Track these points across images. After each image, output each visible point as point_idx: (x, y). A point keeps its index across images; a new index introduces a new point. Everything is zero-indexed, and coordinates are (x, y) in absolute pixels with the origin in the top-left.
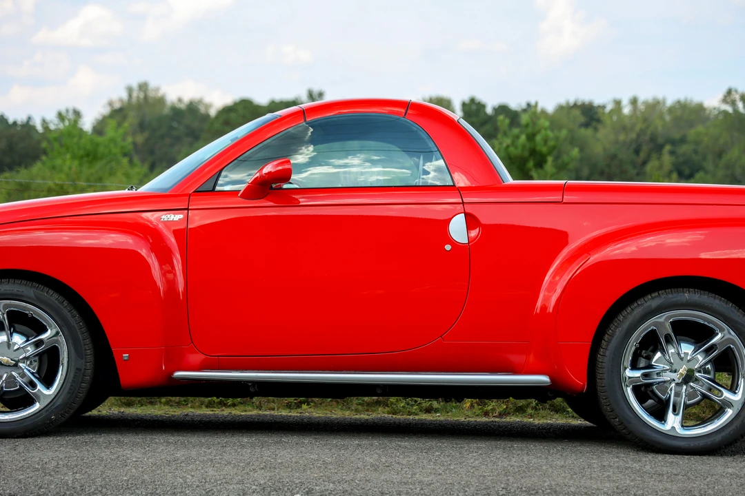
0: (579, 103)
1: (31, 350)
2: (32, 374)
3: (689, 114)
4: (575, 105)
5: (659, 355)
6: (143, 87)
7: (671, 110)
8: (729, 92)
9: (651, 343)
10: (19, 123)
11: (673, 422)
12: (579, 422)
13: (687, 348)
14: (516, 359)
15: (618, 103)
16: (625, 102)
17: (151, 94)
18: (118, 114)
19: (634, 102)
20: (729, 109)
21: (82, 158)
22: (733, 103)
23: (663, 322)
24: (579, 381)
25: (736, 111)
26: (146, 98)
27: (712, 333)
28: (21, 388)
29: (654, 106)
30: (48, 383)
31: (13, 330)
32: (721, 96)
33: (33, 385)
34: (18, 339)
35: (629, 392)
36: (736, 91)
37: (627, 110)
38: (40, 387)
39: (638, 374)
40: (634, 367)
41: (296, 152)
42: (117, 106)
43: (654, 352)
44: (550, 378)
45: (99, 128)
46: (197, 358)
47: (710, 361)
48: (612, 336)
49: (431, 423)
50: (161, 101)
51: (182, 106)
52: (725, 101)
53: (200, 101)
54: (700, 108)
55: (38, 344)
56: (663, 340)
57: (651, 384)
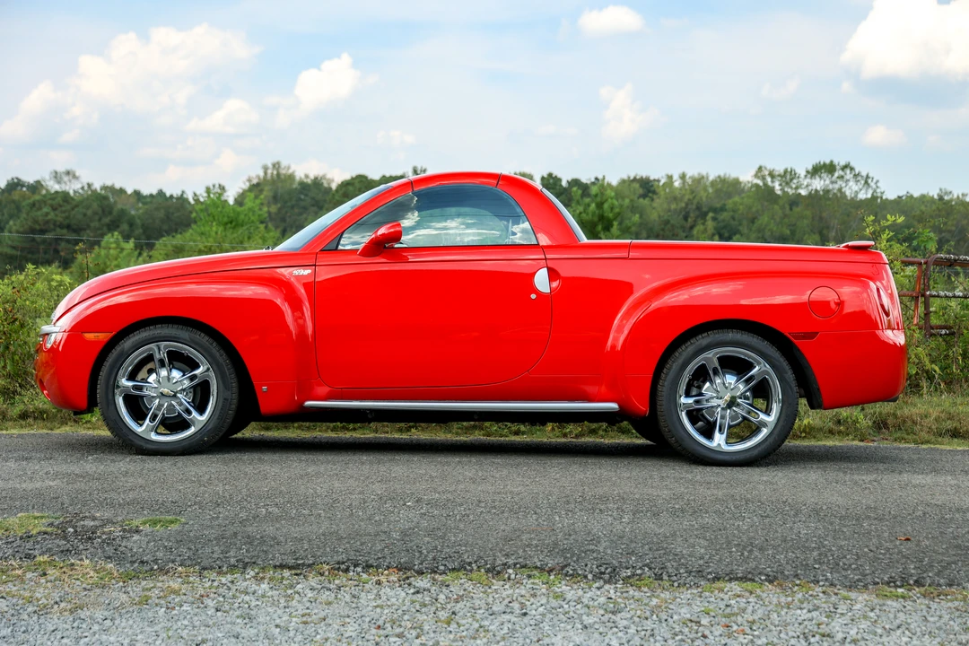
0: (638, 177)
1: (187, 383)
2: (188, 403)
3: (728, 187)
4: (635, 179)
5: (708, 384)
6: (276, 165)
7: (713, 183)
8: (760, 168)
9: (702, 375)
10: (175, 196)
11: (719, 440)
12: (642, 441)
13: (731, 379)
14: (591, 389)
15: (670, 177)
16: (676, 177)
17: (283, 172)
18: (256, 188)
19: (683, 177)
20: (760, 183)
21: (226, 224)
22: (763, 178)
23: (711, 357)
24: (643, 408)
25: (765, 184)
26: (278, 175)
27: (751, 366)
28: (179, 414)
29: (699, 180)
30: (201, 410)
31: (172, 366)
32: (753, 172)
33: (189, 412)
34: (176, 374)
35: (684, 416)
36: (766, 168)
37: (677, 184)
38: (195, 414)
39: (690, 401)
40: (688, 395)
41: (403, 218)
42: (255, 181)
43: (704, 382)
44: (619, 405)
45: (240, 201)
46: (324, 390)
47: (749, 389)
48: (669, 369)
49: (519, 443)
50: (291, 177)
51: (309, 181)
52: (756, 176)
53: (324, 177)
54: (737, 182)
55: (192, 378)
56: (711, 372)
57: (702, 409)
